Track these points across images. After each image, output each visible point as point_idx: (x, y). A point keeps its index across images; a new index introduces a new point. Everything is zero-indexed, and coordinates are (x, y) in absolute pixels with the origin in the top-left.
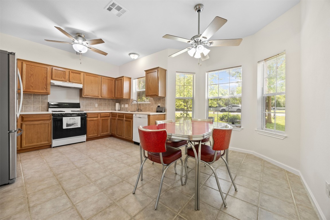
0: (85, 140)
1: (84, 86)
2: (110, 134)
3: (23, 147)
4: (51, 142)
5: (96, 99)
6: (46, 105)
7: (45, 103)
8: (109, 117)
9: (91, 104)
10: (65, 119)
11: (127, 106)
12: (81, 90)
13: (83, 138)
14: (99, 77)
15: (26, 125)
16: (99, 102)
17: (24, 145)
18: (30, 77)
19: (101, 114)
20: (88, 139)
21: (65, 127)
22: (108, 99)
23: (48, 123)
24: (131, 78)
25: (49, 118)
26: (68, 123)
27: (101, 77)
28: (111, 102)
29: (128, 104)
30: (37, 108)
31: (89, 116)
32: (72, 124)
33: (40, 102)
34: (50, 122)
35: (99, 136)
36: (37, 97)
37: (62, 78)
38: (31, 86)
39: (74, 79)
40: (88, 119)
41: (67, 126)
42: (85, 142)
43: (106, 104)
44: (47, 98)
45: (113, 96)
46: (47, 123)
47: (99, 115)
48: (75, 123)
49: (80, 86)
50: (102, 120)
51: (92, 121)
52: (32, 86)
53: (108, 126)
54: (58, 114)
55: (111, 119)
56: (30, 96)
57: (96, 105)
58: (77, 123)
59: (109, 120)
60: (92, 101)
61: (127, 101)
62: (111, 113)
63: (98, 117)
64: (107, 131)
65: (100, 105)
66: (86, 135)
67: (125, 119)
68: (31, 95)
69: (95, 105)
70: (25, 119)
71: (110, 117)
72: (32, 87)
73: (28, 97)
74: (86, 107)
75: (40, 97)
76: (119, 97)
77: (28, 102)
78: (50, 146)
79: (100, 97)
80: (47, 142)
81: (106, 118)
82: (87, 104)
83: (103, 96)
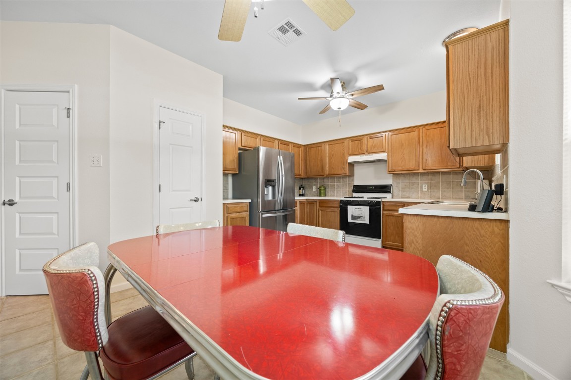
1: (389, 156)
6: (351, 189)
7: (352, 186)
9: (413, 185)
10: (350, 208)
13: (376, 243)
21: (350, 220)
26: (354, 215)
27: (420, 128)
30: (345, 193)
31: (385, 208)
32: (359, 218)
33: (347, 185)
36: (345, 180)
38: (332, 168)
39: (373, 148)
40: (383, 212)
41: (352, 219)
43: (449, 183)
44: (353, 180)
46: (336, 211)
48: (362, 217)
49: (383, 156)
57: (425, 188)
58: (365, 218)
60: (415, 180)
65: (432, 186)
66: (380, 240)
68: (340, 177)
69: (422, 187)
74: (404, 191)
79: (421, 171)
82: (406, 185)
83: (427, 168)
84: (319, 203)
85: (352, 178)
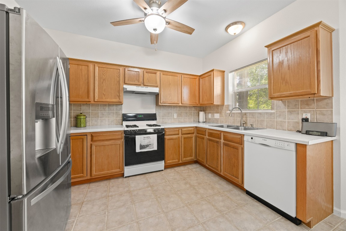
0: (163, 169)
1: (160, 90)
2: (195, 160)
3: (92, 176)
4: (123, 170)
5: (174, 107)
6: (120, 117)
7: (119, 115)
8: (193, 133)
9: (169, 114)
10: (138, 138)
11: (217, 116)
12: (157, 95)
13: (160, 165)
14: (178, 75)
15: (96, 146)
16: (179, 111)
17: (94, 173)
18: (102, 82)
19: (183, 129)
20: (166, 167)
21: (138, 150)
22: (190, 107)
23: (120, 143)
24: (224, 72)
25: (120, 137)
26: (142, 144)
27: (180, 75)
28: (193, 111)
29: (220, 113)
30: (112, 122)
31: (167, 133)
33: (114, 114)
34: (121, 142)
35: (180, 162)
36: (111, 108)
37: (136, 81)
38: (103, 94)
39: (149, 82)
40: (166, 137)
41: (140, 149)
42: (162, 170)
43: (187, 113)
44: (121, 109)
45: (197, 102)
46: (118, 143)
47: (180, 131)
48: (150, 145)
49: (156, 90)
50: (184, 138)
51: (172, 140)
52: (105, 93)
53: (192, 148)
54: (130, 130)
55: (196, 137)
56: (105, 107)
57: (175, 116)
58: (153, 145)
59: (193, 139)
60: (170, 110)
61: (218, 109)
62: (196, 127)
63: (179, 134)
64: (191, 156)
65: (179, 115)
66: (163, 162)
67: (222, 141)
68: (105, 105)
69: (174, 115)
70: (95, 139)
71: (195, 134)
72: (105, 95)
73: (103, 108)
74: (163, 118)
75: (115, 107)
76: (206, 102)
77: (103, 114)
78: (122, 175)
79: (180, 104)
80: (118, 170)
81: (189, 135)
82: (164, 114)
83: (184, 103)
84: (92, 136)
85: (119, 107)
